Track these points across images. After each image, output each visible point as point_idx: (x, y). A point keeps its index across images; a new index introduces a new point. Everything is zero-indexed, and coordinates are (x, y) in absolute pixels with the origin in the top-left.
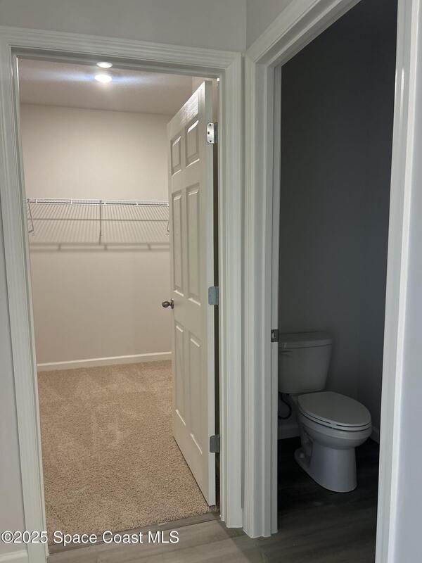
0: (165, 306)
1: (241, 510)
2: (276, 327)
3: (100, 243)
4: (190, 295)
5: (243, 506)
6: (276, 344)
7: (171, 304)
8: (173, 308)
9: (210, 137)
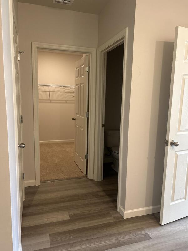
0: (72, 120)
2: (104, 123)
3: (49, 100)
5: (94, 173)
6: (104, 128)
8: (75, 120)
9: (88, 70)
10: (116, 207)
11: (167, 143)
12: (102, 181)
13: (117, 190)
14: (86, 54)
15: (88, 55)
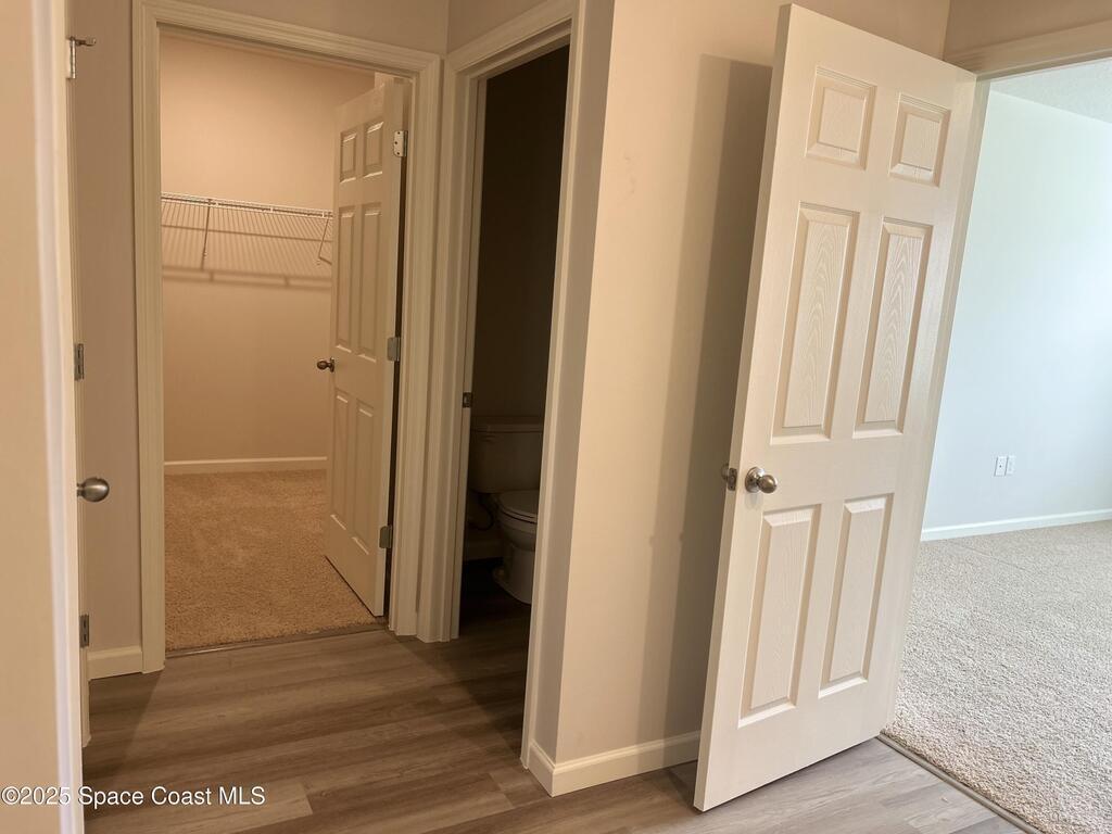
0: (321, 367)
1: (414, 614)
2: (469, 390)
3: (202, 269)
4: (362, 350)
5: (417, 610)
6: (468, 410)
7: (331, 366)
8: (332, 371)
9: (399, 148)
10: (517, 748)
11: (731, 480)
12: (452, 640)
13: (520, 676)
14: (392, 77)
15: (401, 81)
